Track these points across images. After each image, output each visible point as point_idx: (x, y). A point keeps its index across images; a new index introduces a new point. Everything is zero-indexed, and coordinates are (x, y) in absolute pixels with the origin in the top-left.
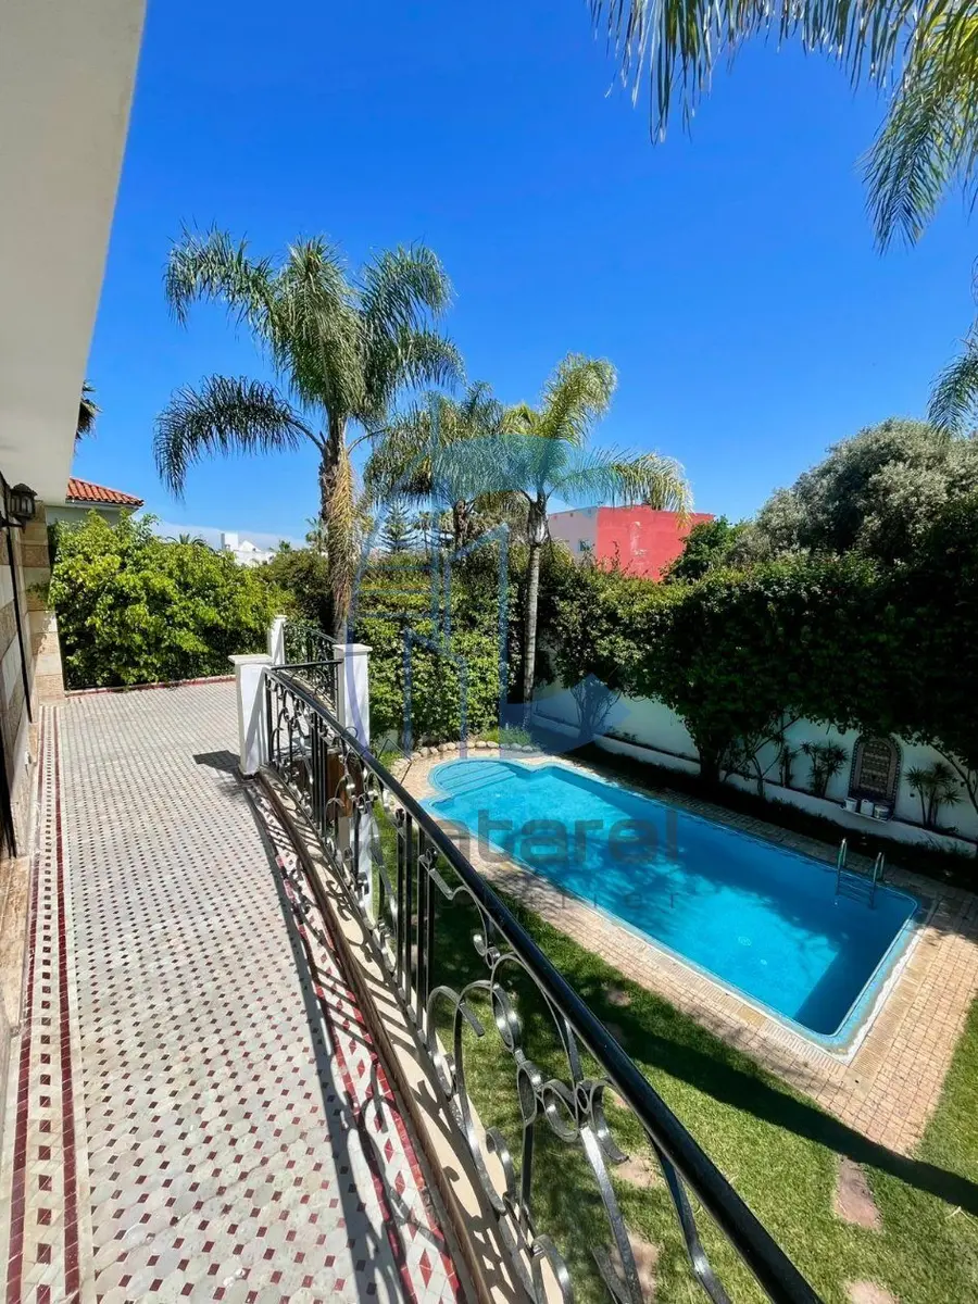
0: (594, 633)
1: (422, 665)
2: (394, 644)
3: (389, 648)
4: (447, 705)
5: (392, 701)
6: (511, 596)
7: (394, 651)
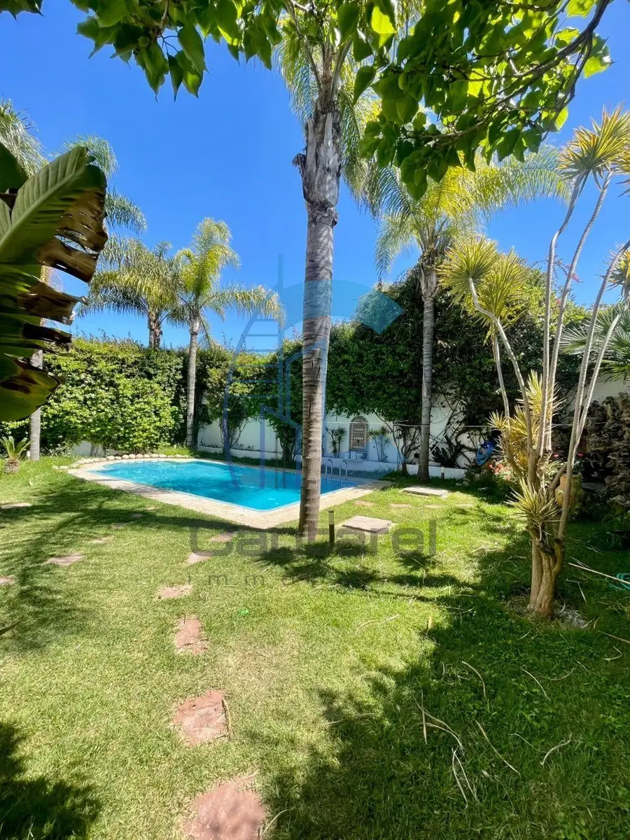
0: (225, 382)
1: (105, 394)
2: (83, 376)
3: (78, 378)
4: (127, 426)
5: (81, 416)
6: (178, 364)
7: (82, 381)
